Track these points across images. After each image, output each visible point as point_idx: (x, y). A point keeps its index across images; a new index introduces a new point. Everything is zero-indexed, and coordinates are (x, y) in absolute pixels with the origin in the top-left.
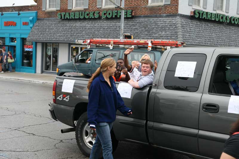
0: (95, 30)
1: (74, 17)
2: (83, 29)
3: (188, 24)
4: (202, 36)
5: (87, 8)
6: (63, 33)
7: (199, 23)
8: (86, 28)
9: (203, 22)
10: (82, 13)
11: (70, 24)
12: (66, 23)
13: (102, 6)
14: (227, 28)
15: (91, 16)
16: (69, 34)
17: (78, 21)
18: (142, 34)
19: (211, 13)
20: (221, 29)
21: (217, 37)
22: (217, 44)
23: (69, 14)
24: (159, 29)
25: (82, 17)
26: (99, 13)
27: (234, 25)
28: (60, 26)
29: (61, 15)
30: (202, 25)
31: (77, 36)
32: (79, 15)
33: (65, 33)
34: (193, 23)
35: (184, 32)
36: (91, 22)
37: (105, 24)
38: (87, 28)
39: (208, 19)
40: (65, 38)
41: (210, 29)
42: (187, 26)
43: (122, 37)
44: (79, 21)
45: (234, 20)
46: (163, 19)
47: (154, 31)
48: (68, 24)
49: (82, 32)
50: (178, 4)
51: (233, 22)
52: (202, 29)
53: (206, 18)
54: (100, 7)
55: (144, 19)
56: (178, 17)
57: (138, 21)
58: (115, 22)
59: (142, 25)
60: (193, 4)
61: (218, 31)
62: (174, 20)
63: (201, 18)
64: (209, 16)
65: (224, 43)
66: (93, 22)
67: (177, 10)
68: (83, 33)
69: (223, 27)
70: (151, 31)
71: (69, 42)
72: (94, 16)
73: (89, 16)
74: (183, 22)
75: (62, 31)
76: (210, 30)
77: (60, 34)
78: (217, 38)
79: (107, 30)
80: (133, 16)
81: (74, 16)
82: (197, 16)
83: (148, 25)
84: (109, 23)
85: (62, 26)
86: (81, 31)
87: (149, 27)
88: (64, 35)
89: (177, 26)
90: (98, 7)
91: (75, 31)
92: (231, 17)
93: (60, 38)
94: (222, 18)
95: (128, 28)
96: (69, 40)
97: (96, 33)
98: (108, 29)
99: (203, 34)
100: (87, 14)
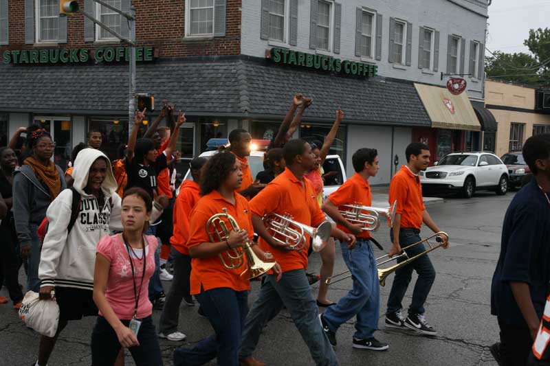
0: (81, 87)
1: (39, 60)
2: (58, 84)
3: (260, 74)
4: (289, 97)
5: (65, 41)
6: (17, 91)
7: (282, 73)
8: (63, 83)
9: (291, 71)
10: (54, 52)
11: (31, 74)
12: (21, 71)
13: (95, 39)
14: (338, 81)
15: (73, 58)
16: (28, 93)
17: (47, 68)
18: (173, 94)
19: (305, 54)
20: (326, 83)
21: (317, 99)
22: (317, 112)
23: (28, 53)
24: (206, 84)
25: (54, 60)
26: (89, 51)
27: (350, 76)
28: (9, 78)
29: (11, 55)
30: (288, 76)
31: (44, 99)
32: (49, 56)
33: (21, 91)
34: (272, 72)
35: (251, 89)
36: (73, 70)
37: (100, 74)
38: (66, 81)
39: (299, 64)
40: (19, 102)
41: (304, 83)
42: (259, 78)
43: (133, 100)
44: (49, 69)
45: (349, 66)
46: (213, 64)
47: (196, 88)
48: (28, 74)
49: (56, 90)
50: (240, 37)
51: (348, 71)
52: (288, 84)
53: (295, 64)
54: (92, 39)
55: (177, 65)
56: (241, 61)
57: (165, 69)
58: (121, 69)
59: (172, 76)
60: (269, 36)
61: (320, 87)
62: (232, 67)
63: (285, 62)
64: (301, 60)
65: (331, 110)
66: (78, 70)
67: (239, 48)
68: (58, 92)
69: (330, 80)
70: (191, 88)
71: (30, 110)
72: (79, 58)
73: (69, 58)
74: (251, 71)
75: (14, 88)
76: (304, 85)
77: (9, 95)
78: (317, 101)
79: (106, 87)
80: (156, 58)
81: (39, 58)
82: (277, 60)
83: (185, 76)
84: (108, 73)
85: (14, 77)
86: (55, 88)
87: (186, 80)
88: (19, 97)
89: (239, 77)
90: (87, 39)
91: (41, 88)
92: (344, 62)
93: (11, 102)
94: (327, 63)
95: (148, 83)
96: (29, 106)
97: (84, 92)
98: (107, 85)
99: (290, 93)
100: (66, 55)
